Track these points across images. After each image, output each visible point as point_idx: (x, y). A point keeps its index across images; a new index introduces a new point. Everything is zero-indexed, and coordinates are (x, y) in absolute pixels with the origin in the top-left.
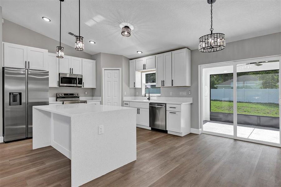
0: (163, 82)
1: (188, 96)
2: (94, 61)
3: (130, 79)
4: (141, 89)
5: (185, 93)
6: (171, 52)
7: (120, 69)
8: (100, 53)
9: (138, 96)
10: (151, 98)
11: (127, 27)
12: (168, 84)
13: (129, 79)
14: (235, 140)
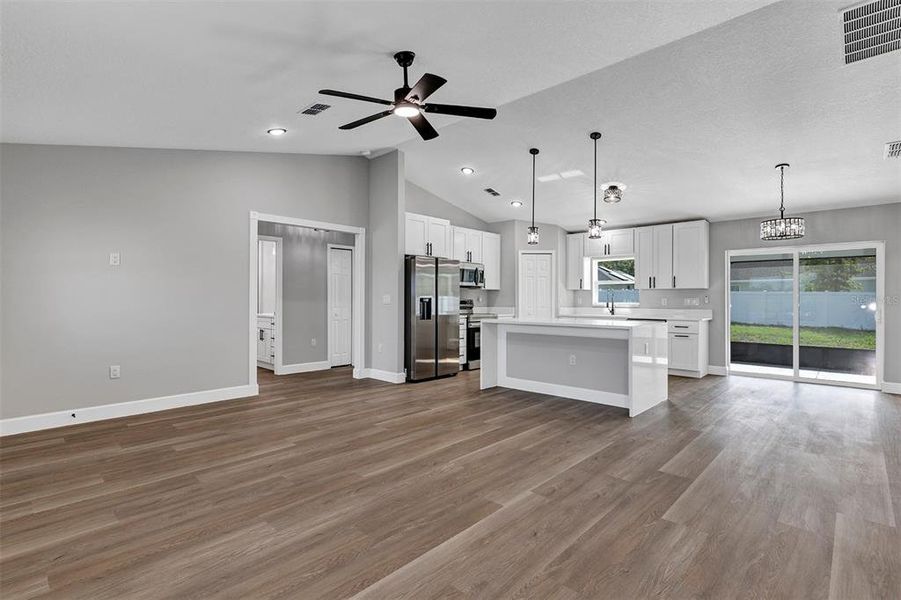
0: (652, 282)
1: (703, 306)
2: (498, 236)
3: (570, 270)
4: (590, 292)
5: (696, 302)
6: (671, 225)
7: (553, 252)
8: (514, 221)
9: (581, 306)
10: (616, 310)
11: (613, 188)
12: (664, 283)
13: (568, 270)
14: (796, 382)
